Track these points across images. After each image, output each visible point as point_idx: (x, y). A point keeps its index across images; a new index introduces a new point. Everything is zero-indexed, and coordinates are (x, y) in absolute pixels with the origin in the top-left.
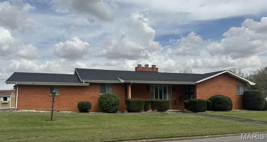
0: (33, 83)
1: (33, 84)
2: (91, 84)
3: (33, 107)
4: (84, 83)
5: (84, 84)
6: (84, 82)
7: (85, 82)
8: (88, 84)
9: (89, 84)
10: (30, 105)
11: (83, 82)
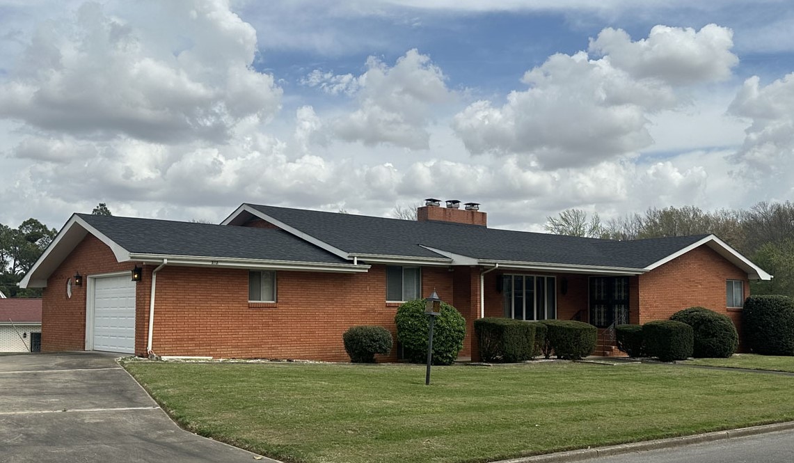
0: (212, 261)
1: (215, 264)
2: (376, 267)
3: (199, 345)
4: (356, 263)
5: (355, 268)
6: (356, 259)
7: (359, 262)
8: (365, 269)
9: (369, 267)
10: (192, 339)
11: (352, 262)
